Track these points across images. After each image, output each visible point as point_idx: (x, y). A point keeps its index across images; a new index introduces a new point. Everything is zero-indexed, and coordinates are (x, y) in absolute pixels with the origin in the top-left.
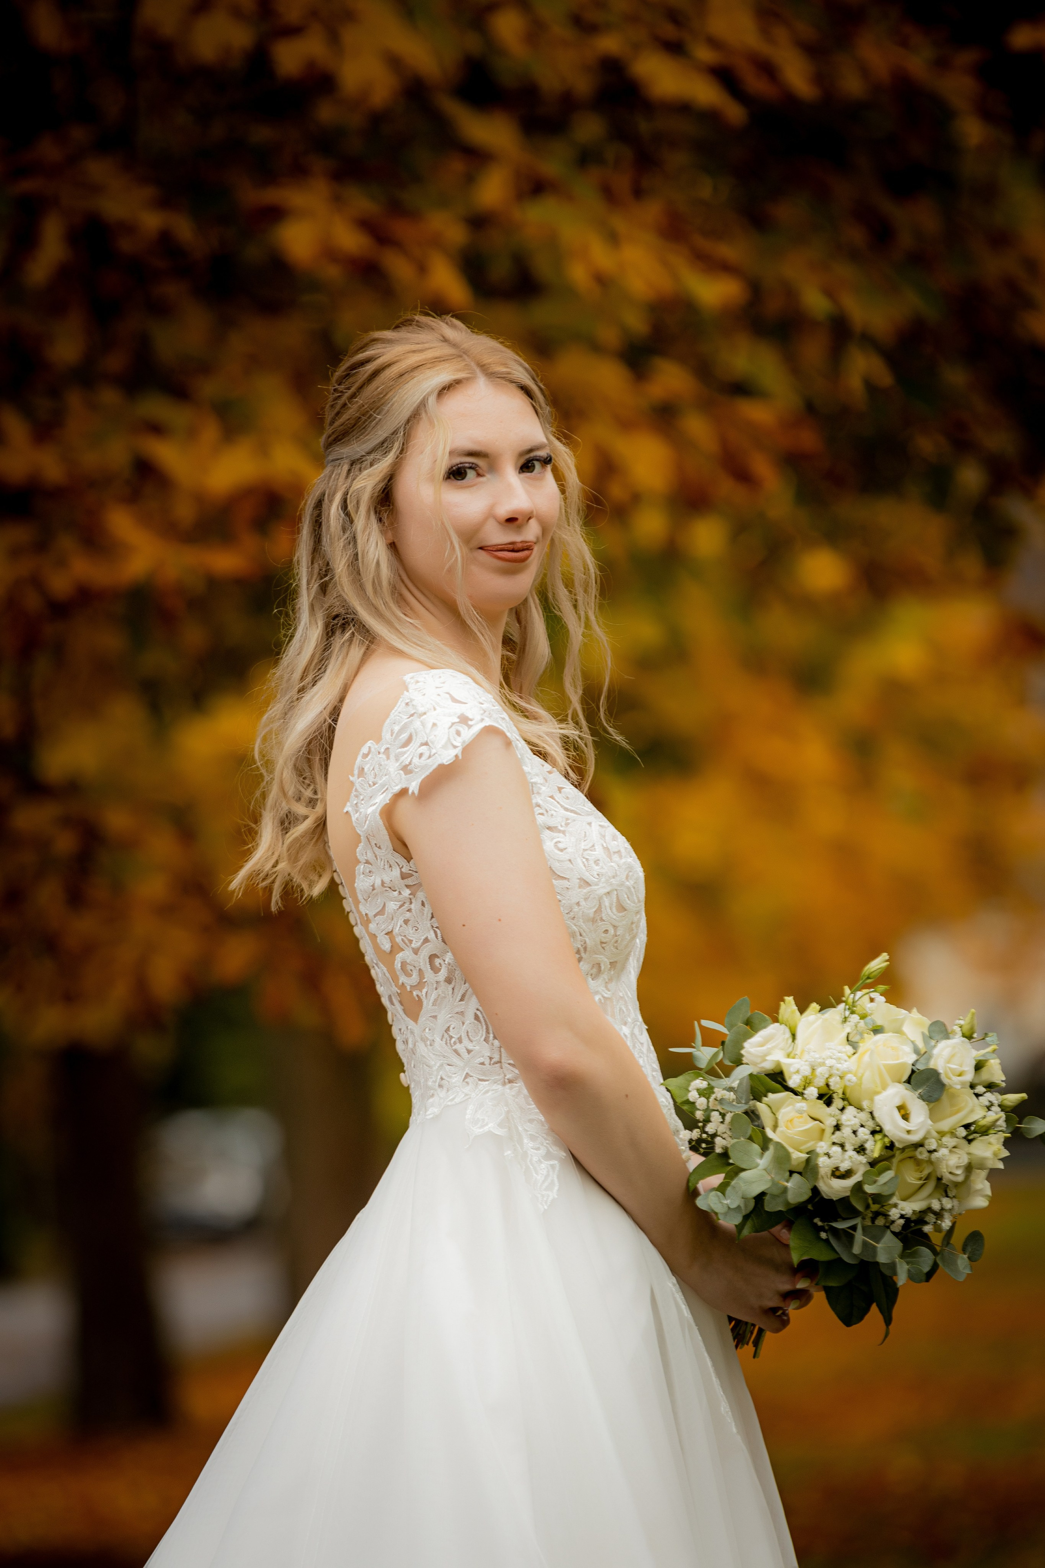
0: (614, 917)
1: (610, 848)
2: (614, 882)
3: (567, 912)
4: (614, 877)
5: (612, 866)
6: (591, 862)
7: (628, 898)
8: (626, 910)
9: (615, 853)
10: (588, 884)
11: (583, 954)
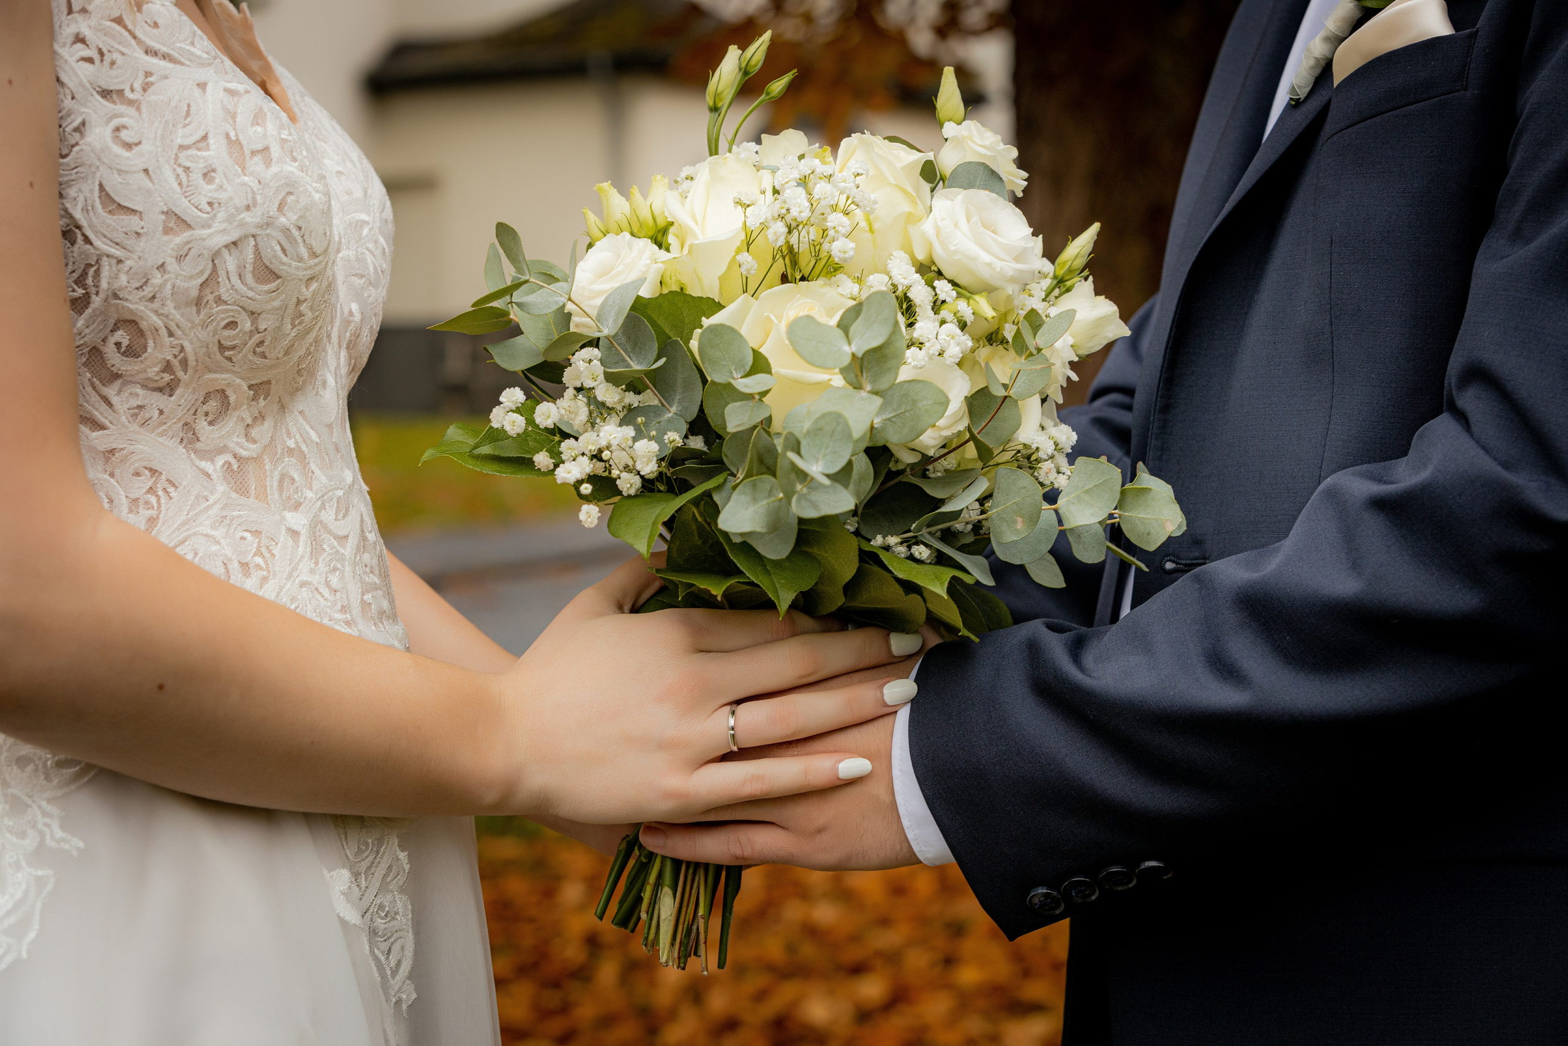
0: (251, 294)
1: (244, 142)
2: (248, 219)
3: (138, 285)
4: (248, 208)
5: (244, 184)
6: (196, 176)
7: (284, 250)
8: (278, 277)
9: (254, 153)
10: (185, 224)
11: (180, 374)
